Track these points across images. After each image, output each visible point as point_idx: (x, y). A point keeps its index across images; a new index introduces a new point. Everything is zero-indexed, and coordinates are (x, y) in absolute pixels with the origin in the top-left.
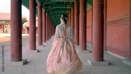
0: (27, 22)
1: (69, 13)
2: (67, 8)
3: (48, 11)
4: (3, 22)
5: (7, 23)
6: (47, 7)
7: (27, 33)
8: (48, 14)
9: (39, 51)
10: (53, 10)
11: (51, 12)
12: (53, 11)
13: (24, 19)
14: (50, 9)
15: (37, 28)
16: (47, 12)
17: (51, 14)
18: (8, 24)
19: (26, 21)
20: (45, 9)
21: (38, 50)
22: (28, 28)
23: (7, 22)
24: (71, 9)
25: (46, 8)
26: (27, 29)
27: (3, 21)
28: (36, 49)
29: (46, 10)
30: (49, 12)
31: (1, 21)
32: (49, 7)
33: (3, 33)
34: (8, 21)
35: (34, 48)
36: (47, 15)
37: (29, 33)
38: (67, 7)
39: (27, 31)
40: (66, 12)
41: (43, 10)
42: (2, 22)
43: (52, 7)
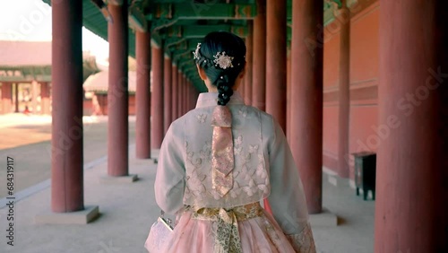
0: (97, 75)
2: (237, 17)
4: (14, 75)
5: (29, 78)
6: (155, 13)
7: (98, 114)
10: (182, 28)
13: (88, 64)
14: (167, 23)
15: (133, 95)
16: (154, 33)
17: (175, 46)
18: (30, 82)
19: (97, 71)
20: (146, 26)
22: (102, 97)
23: (29, 73)
25: (150, 17)
26: (99, 100)
27: (14, 69)
29: (149, 26)
30: (164, 36)
31: (6, 69)
32: (163, 15)
33: (17, 111)
34: (31, 71)
35: (122, 167)
37: (105, 114)
39: (100, 103)
42: (10, 73)
43: (176, 15)
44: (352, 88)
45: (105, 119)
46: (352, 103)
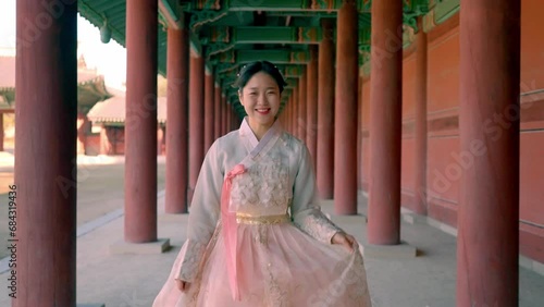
0: (107, 101)
1: (305, 66)
2: (300, 42)
3: (213, 57)
6: (211, 37)
7: (109, 154)
8: (214, 69)
9: (172, 243)
10: (236, 53)
11: (226, 60)
12: (235, 59)
13: (94, 86)
14: (223, 48)
16: (209, 58)
17: (226, 73)
19: (107, 97)
21: (168, 241)
22: (114, 130)
24: (316, 47)
25: (206, 41)
26: (108, 133)
28: (159, 236)
29: (203, 50)
30: (215, 62)
32: (220, 39)
35: (147, 230)
36: (207, 72)
38: (297, 39)
39: (110, 140)
40: (292, 62)
41: (194, 53)
43: (234, 39)
44: (429, 119)
45: (120, 160)
46: (430, 134)
